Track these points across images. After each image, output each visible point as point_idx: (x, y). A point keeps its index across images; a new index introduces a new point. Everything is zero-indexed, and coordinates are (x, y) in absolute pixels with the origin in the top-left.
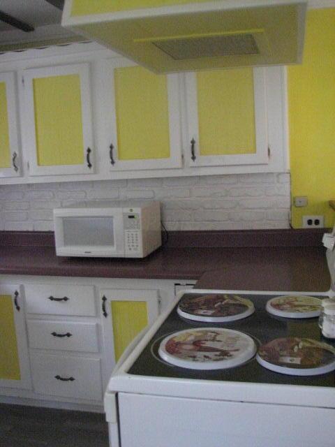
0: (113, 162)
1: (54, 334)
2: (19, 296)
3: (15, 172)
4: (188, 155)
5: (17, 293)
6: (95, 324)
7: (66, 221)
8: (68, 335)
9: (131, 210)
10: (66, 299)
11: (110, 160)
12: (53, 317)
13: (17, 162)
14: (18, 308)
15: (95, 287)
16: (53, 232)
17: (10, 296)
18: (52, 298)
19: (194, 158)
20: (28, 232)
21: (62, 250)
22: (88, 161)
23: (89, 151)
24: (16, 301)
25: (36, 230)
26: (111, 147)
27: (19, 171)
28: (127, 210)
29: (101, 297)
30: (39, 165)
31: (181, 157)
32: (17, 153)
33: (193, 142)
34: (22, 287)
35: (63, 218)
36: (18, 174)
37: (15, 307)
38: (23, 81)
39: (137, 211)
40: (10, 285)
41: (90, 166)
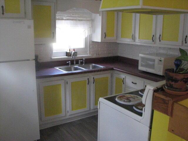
0: (160, 41)
4: (184, 42)
5: (124, 79)
7: (143, 58)
9: (161, 58)
10: (136, 84)
11: (159, 40)
12: (132, 88)
13: (134, 38)
14: (124, 83)
15: (144, 82)
17: (122, 79)
18: (132, 82)
19: (186, 43)
22: (153, 39)
23: (153, 36)
24: (123, 81)
26: (160, 35)
28: (159, 58)
29: (145, 85)
30: (139, 39)
31: (181, 42)
32: (134, 34)
33: (186, 37)
34: (125, 77)
35: (141, 57)
36: (133, 41)
37: (123, 83)
39: (162, 59)
40: (123, 76)
41: (153, 41)
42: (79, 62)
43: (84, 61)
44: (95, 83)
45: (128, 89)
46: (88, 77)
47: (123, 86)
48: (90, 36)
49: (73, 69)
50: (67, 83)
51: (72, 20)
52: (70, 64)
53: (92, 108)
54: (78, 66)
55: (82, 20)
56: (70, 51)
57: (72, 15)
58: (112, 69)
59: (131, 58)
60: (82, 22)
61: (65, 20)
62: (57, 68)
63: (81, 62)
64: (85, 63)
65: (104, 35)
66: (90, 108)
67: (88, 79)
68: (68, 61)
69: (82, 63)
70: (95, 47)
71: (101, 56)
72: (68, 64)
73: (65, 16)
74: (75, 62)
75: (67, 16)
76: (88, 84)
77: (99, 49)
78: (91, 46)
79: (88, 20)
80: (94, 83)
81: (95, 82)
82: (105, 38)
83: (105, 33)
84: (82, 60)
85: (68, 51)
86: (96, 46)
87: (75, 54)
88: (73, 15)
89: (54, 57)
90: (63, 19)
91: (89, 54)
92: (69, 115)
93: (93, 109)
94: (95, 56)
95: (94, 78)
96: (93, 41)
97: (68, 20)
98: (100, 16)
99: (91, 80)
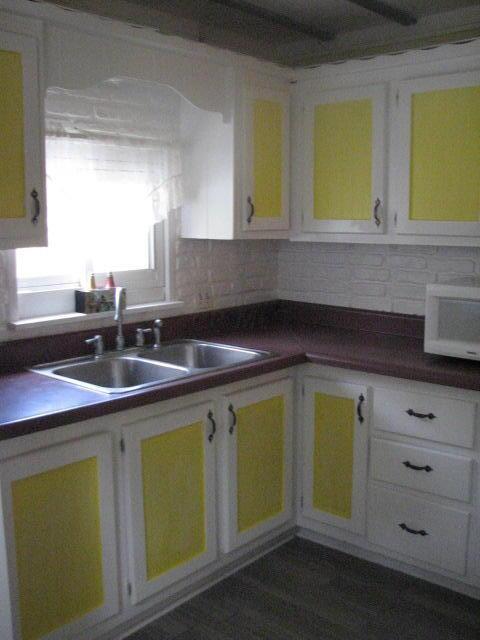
1: (407, 464)
2: (365, 402)
3: (375, 226)
5: (362, 398)
6: (469, 459)
7: (444, 303)
8: (428, 469)
10: (431, 416)
12: (409, 439)
13: (379, 213)
14: (361, 419)
15: (477, 406)
16: (423, 318)
17: (352, 401)
18: (411, 413)
20: (383, 313)
21: (433, 345)
24: (360, 410)
25: (396, 311)
27: (381, 225)
30: (410, 219)
32: (381, 200)
34: (370, 391)
35: (440, 298)
36: (380, 229)
37: (357, 417)
38: (397, 97)
40: (355, 385)
42: (140, 338)
43: (157, 331)
44: (234, 432)
45: (390, 443)
46: (211, 407)
48: (175, 216)
49: (117, 373)
50: (122, 446)
51: (104, 138)
52: (100, 346)
53: (226, 548)
54: (140, 356)
55: (142, 142)
56: (93, 285)
57: (97, 117)
58: (302, 359)
59: (345, 304)
60: (143, 149)
61: (73, 136)
62: (48, 373)
63: (146, 335)
64: (162, 340)
65: (247, 208)
66: (219, 553)
67: (210, 415)
68: (91, 333)
69: (149, 339)
70: (193, 264)
71: (217, 304)
72: (90, 350)
73: (66, 119)
74: (120, 340)
75: (77, 121)
76: (210, 438)
77: (210, 273)
78: (178, 260)
80: (231, 431)
81: (235, 427)
82: (249, 221)
83: (249, 200)
84: (151, 324)
85: (87, 288)
86: (197, 259)
88: (100, 114)
89: (21, 319)
90: (65, 134)
91: (174, 296)
92: (134, 602)
93: (231, 553)
94: (194, 307)
95: (231, 409)
96: (185, 235)
97: (83, 136)
98: (226, 120)
99: (223, 418)
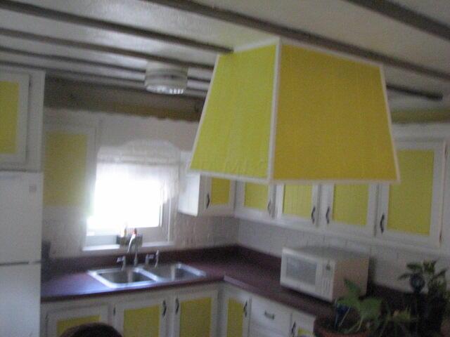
0: (328, 222)
3: (268, 214)
4: (379, 229)
5: (246, 305)
9: (329, 263)
10: (273, 317)
11: (326, 220)
13: (271, 209)
14: (246, 314)
18: (265, 314)
19: (382, 230)
22: (312, 217)
23: (314, 209)
24: (245, 309)
26: (328, 210)
28: (326, 262)
29: (293, 322)
30: (283, 212)
33: (383, 217)
34: (251, 300)
36: (271, 216)
37: (244, 313)
39: (333, 264)
40: (245, 297)
41: (313, 220)
42: (147, 261)
43: (157, 258)
44: (179, 312)
46: (165, 298)
47: (245, 321)
48: (175, 201)
49: (130, 276)
50: (114, 311)
51: (135, 163)
52: (124, 263)
54: (143, 270)
56: (125, 231)
58: (221, 280)
60: (157, 168)
62: (94, 274)
63: (150, 260)
64: (159, 262)
65: (206, 200)
67: (164, 303)
68: (121, 256)
69: (152, 262)
72: (120, 264)
74: (136, 260)
75: (123, 155)
76: (164, 314)
78: (175, 222)
79: (171, 165)
80: (176, 312)
81: (179, 310)
82: (207, 206)
83: (208, 196)
84: (154, 254)
85: (122, 235)
86: (187, 222)
87: (138, 240)
91: (171, 241)
94: (183, 246)
95: (177, 301)
96: (180, 211)
99: (172, 305)
